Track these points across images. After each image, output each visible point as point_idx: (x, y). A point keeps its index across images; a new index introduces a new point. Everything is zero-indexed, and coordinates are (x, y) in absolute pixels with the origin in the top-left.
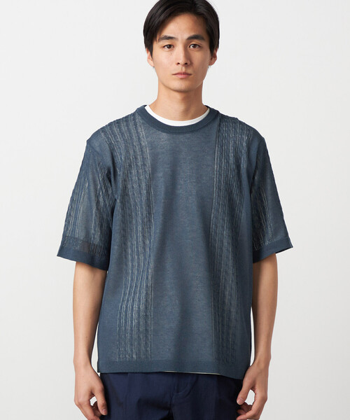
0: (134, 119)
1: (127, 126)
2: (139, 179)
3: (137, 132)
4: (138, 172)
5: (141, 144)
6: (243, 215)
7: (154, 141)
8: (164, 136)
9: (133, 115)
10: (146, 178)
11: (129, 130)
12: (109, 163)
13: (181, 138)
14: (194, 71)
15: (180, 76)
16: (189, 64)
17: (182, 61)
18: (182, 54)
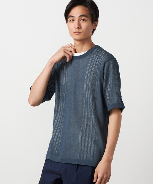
14: (83, 31)
15: (76, 33)
16: (80, 28)
17: (76, 27)
18: (77, 24)
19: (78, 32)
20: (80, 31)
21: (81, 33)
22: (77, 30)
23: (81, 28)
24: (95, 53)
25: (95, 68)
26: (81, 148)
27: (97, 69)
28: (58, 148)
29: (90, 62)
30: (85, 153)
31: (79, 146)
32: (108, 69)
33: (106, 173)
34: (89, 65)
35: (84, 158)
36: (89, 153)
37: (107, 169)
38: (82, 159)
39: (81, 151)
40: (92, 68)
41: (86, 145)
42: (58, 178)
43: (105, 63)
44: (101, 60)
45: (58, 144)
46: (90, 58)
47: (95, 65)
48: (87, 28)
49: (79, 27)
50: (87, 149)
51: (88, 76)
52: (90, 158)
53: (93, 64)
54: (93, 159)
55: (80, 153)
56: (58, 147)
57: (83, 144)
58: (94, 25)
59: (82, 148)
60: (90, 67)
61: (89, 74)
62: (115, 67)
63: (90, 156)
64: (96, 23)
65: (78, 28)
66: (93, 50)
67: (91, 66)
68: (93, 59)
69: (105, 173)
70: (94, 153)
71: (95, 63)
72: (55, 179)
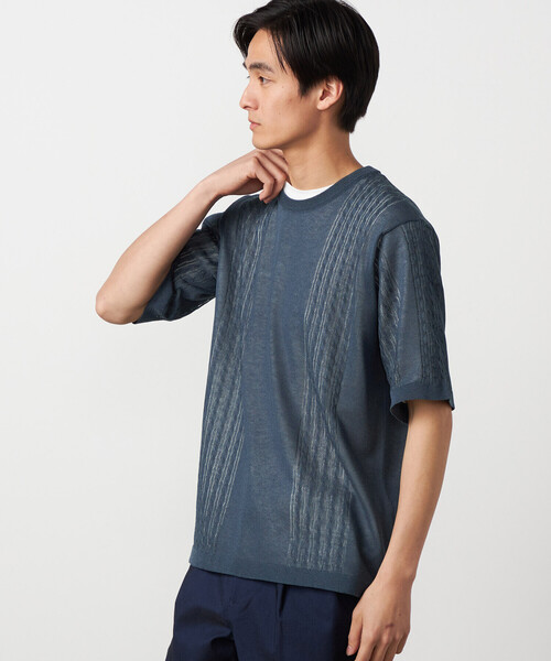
24: (355, 196)
25: (347, 251)
26: (298, 528)
27: (355, 255)
28: (221, 523)
29: (334, 227)
30: (312, 543)
31: (292, 519)
32: (392, 258)
33: (392, 625)
34: (329, 239)
35: (305, 563)
36: (324, 545)
37: (395, 609)
38: (298, 566)
39: (298, 539)
40: (339, 248)
41: (315, 519)
42: (221, 635)
43: (382, 236)
44: (370, 224)
45: (221, 506)
46: (335, 213)
47: (350, 240)
50: (319, 530)
51: (320, 279)
52: (326, 561)
53: (343, 237)
54: (338, 567)
55: (293, 545)
56: (222, 518)
57: (303, 512)
59: (302, 525)
60: (331, 246)
61: (327, 271)
62: (419, 250)
63: (328, 555)
66: (352, 185)
67: (336, 243)
68: (344, 215)
69: (387, 627)
70: (341, 545)
71: (349, 231)
72: (211, 639)
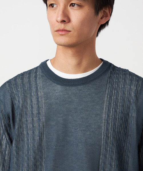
0: (36, 73)
1: (29, 78)
2: (33, 126)
3: (36, 84)
4: (33, 120)
5: (38, 95)
6: (130, 160)
7: (49, 93)
8: (59, 88)
9: (36, 68)
10: (39, 126)
11: (29, 82)
12: (9, 110)
13: (74, 89)
14: (73, 29)
15: (61, 33)
16: (67, 22)
17: (60, 19)
18: (61, 13)
19: (63, 30)
20: (68, 27)
21: (70, 31)
22: (62, 26)
23: (69, 21)
48: (84, 22)
49: (65, 19)
58: (100, 14)
64: (107, 11)
65: (63, 21)
